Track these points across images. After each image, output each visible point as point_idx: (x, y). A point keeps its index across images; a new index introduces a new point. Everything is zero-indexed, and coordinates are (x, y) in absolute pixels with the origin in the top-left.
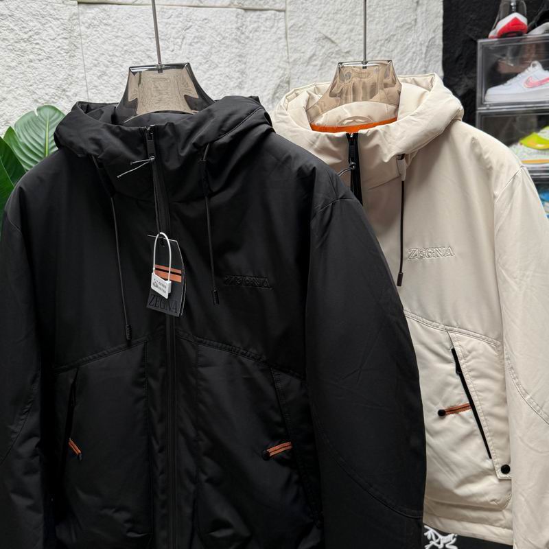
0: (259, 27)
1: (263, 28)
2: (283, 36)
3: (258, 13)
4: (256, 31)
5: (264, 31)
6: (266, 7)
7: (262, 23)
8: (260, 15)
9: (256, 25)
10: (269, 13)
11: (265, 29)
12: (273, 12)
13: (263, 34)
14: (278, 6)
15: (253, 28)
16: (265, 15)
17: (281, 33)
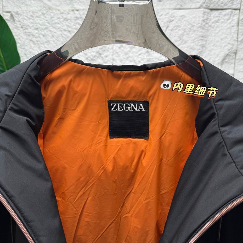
0: (219, 20)
1: (222, 20)
2: (236, 25)
3: (220, 11)
4: (217, 22)
5: (222, 22)
6: (225, 7)
7: (222, 17)
8: (221, 13)
9: (217, 19)
10: (227, 11)
11: (223, 21)
12: (230, 10)
13: (221, 24)
14: (234, 7)
15: (215, 21)
16: (224, 12)
17: (235, 23)
